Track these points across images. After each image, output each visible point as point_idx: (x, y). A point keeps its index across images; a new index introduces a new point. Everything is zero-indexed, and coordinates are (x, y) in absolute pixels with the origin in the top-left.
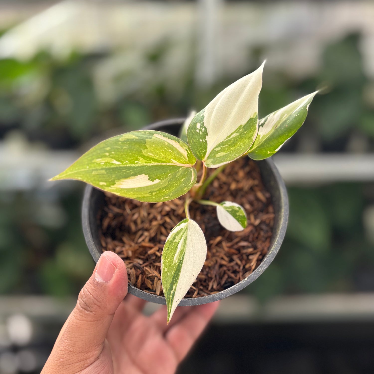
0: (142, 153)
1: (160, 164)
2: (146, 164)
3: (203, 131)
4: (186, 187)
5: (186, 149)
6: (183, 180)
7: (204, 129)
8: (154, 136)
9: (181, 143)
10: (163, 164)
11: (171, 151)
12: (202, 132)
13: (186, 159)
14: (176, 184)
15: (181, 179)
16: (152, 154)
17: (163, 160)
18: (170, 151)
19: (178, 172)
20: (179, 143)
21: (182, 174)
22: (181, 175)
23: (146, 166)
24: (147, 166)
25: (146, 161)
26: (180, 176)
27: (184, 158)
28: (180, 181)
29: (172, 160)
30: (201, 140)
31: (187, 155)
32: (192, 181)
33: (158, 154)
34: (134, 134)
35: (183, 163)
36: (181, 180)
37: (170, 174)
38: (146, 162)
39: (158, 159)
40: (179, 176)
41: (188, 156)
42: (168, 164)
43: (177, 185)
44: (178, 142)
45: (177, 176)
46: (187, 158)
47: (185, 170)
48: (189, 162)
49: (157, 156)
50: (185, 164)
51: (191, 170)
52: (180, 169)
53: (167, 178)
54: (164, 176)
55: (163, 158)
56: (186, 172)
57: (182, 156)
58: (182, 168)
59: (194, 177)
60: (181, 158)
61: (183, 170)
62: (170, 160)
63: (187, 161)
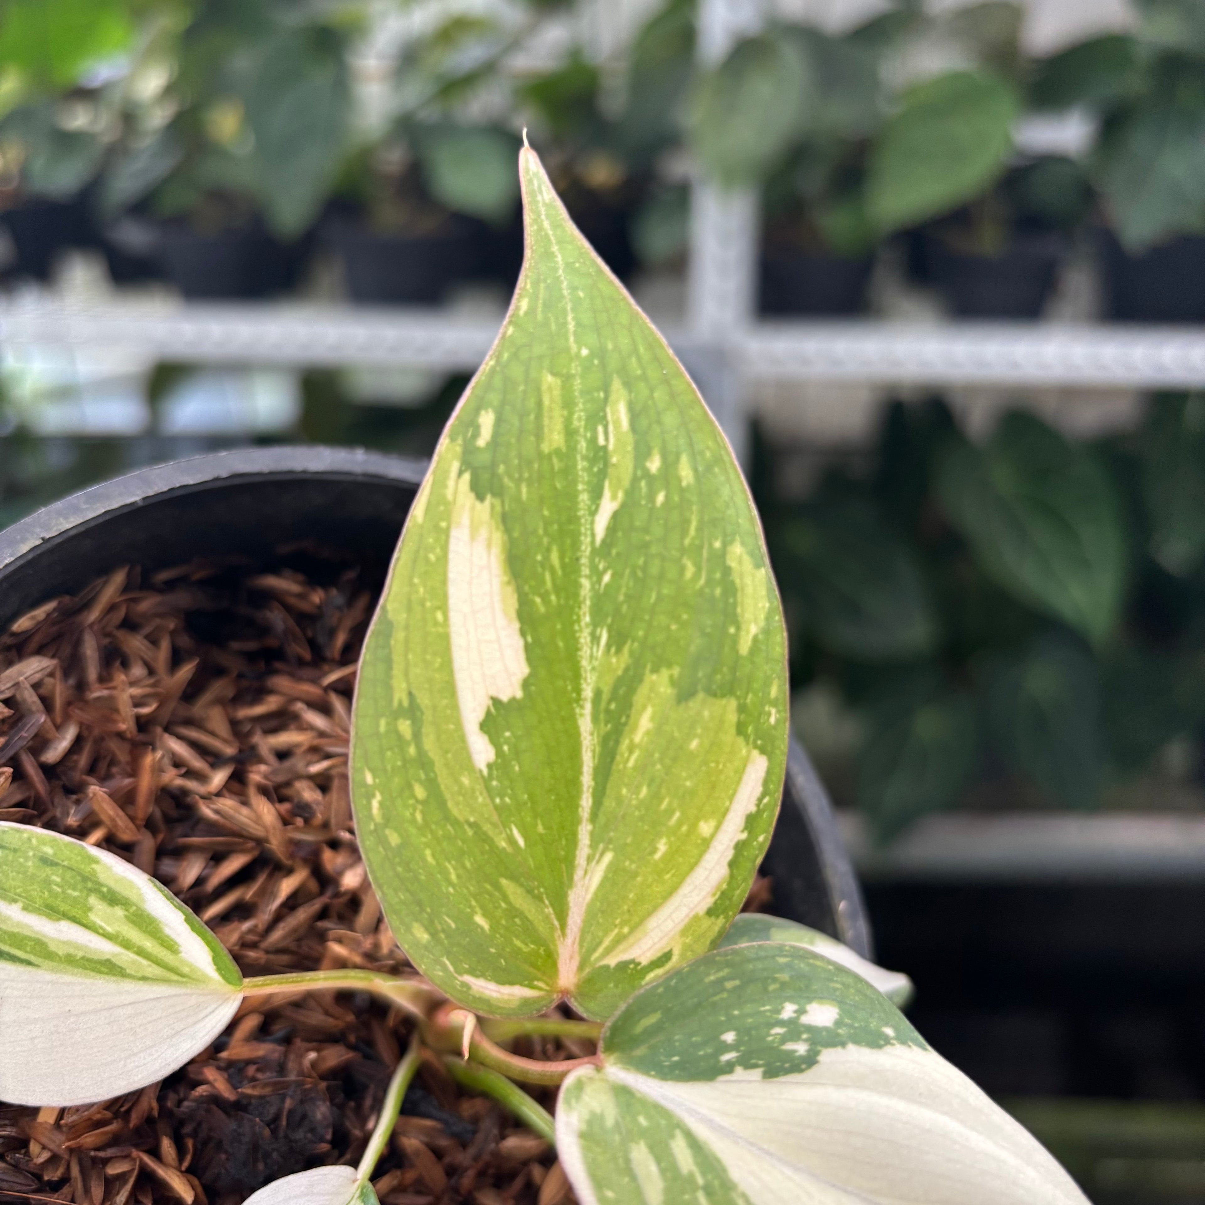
0: (655, 670)
1: (587, 780)
2: (588, 693)
4: (434, 934)
5: (667, 956)
6: (479, 919)
8: (755, 753)
9: (707, 922)
10: (586, 802)
11: (658, 855)
13: (608, 951)
14: (459, 876)
15: (482, 907)
16: (648, 733)
17: (609, 803)
18: (662, 847)
19: (530, 892)
20: (710, 912)
21: (518, 921)
22: (513, 912)
23: (578, 690)
24: (578, 700)
25: (605, 697)
26: (503, 905)
27: (619, 940)
28: (473, 903)
29: (609, 857)
31: (632, 961)
32: (467, 978)
33: (642, 768)
35: (583, 932)
36: (478, 909)
37: (521, 842)
38: (598, 694)
39: (618, 767)
40: (505, 898)
41: (623, 966)
42: (584, 831)
43: (450, 883)
44: (715, 903)
45: (504, 882)
46: (612, 961)
47: (540, 941)
48: (587, 970)
49: (631, 764)
50: (581, 945)
51: (536, 983)
52: (550, 910)
53: (495, 818)
54: (507, 800)
55: (619, 800)
56: (526, 944)
57: (626, 930)
58: (556, 923)
59: (495, 995)
60: (617, 922)
61: (541, 928)
62: (610, 841)
63: (596, 955)
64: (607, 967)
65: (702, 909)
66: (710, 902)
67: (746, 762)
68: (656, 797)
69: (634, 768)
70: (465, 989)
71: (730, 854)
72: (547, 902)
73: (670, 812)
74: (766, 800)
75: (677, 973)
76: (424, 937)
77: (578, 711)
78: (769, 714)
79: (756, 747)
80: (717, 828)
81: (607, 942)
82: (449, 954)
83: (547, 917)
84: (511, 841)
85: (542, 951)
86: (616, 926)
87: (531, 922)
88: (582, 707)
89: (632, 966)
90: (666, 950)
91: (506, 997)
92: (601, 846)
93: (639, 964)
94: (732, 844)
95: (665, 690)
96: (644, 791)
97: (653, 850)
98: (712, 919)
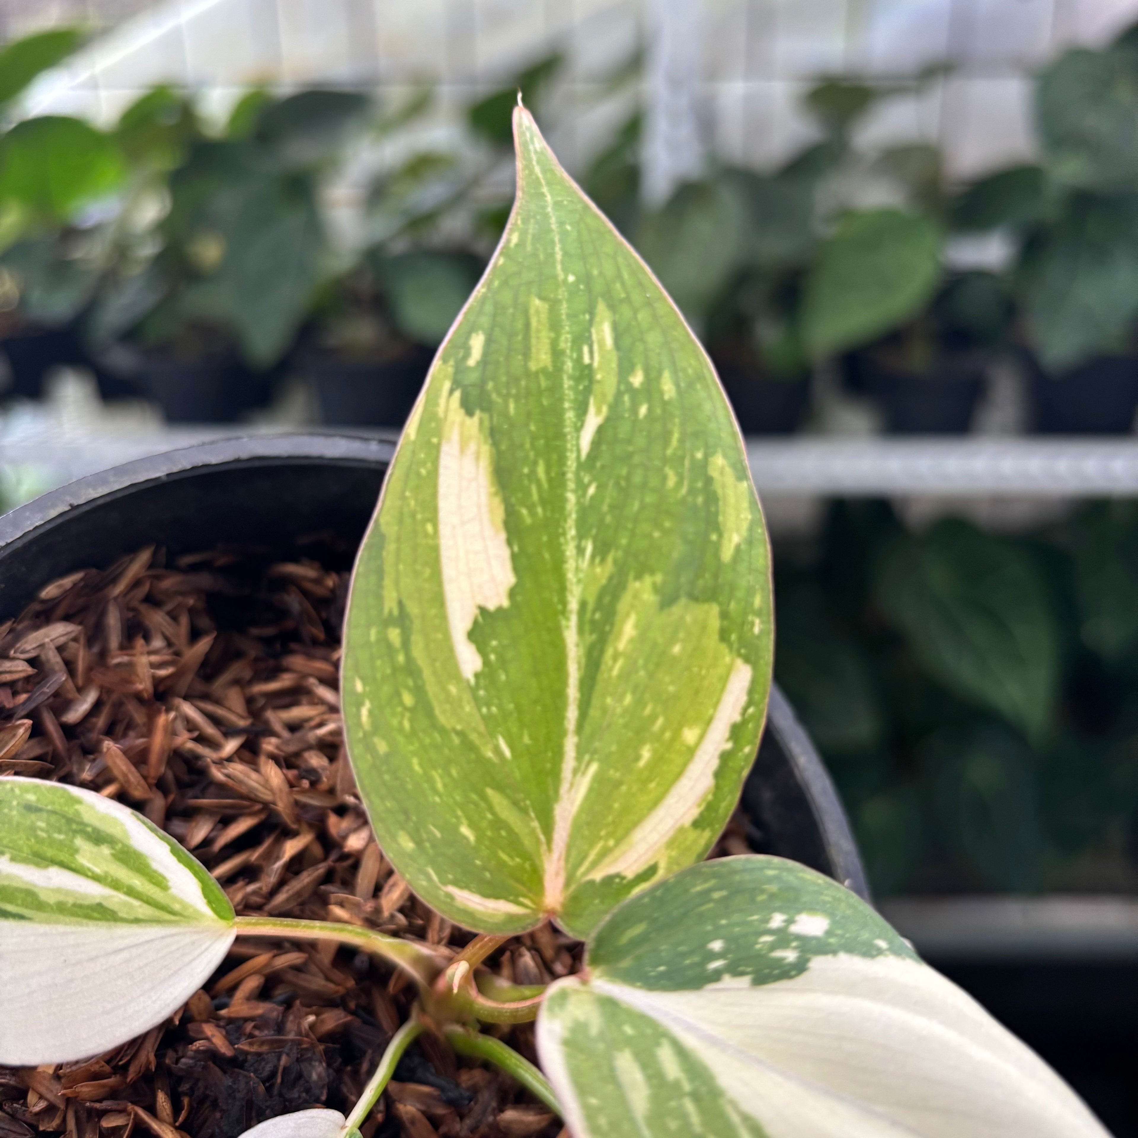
0: (639, 577)
1: (573, 692)
2: (573, 605)
4: (419, 843)
5: (652, 870)
6: (465, 830)
8: (739, 662)
9: (693, 835)
10: (572, 714)
11: (642, 763)
12: (773, 947)
13: (594, 865)
14: (445, 786)
15: (468, 818)
16: (631, 640)
17: (594, 713)
18: (646, 753)
19: (515, 803)
20: (696, 824)
21: (503, 833)
22: (498, 823)
23: (564, 602)
24: (564, 612)
25: (590, 607)
26: (489, 816)
27: (605, 853)
28: (460, 813)
29: (594, 767)
30: (717, 945)
31: (618, 875)
32: (452, 889)
33: (625, 675)
34: (750, 542)
35: (569, 848)
36: (464, 821)
37: (507, 753)
38: (583, 605)
39: (602, 676)
40: (491, 809)
41: (608, 880)
42: (570, 743)
43: (436, 792)
44: (701, 814)
45: (489, 792)
46: (597, 876)
47: (526, 856)
48: (573, 887)
49: (615, 672)
50: (567, 860)
51: (522, 899)
52: (535, 824)
53: (482, 728)
54: (494, 709)
55: (604, 710)
56: (512, 857)
57: (611, 843)
58: (542, 838)
59: (479, 908)
60: (603, 833)
61: (527, 842)
62: (595, 752)
63: (582, 869)
64: (592, 882)
65: (687, 821)
66: (695, 812)
67: (730, 669)
68: (639, 703)
69: (620, 676)
70: (449, 900)
71: (715, 763)
72: (532, 815)
73: (653, 718)
74: (751, 710)
75: (663, 884)
76: (409, 845)
77: (564, 623)
78: (753, 624)
79: (739, 655)
80: (702, 737)
81: (592, 856)
82: (433, 864)
83: (533, 831)
84: (497, 750)
85: (527, 865)
86: (600, 838)
87: (516, 834)
88: (568, 619)
89: (617, 880)
90: (652, 863)
91: (490, 911)
92: (587, 757)
93: (623, 878)
94: (717, 753)
95: (649, 597)
96: (628, 699)
97: (638, 758)
98: (698, 832)
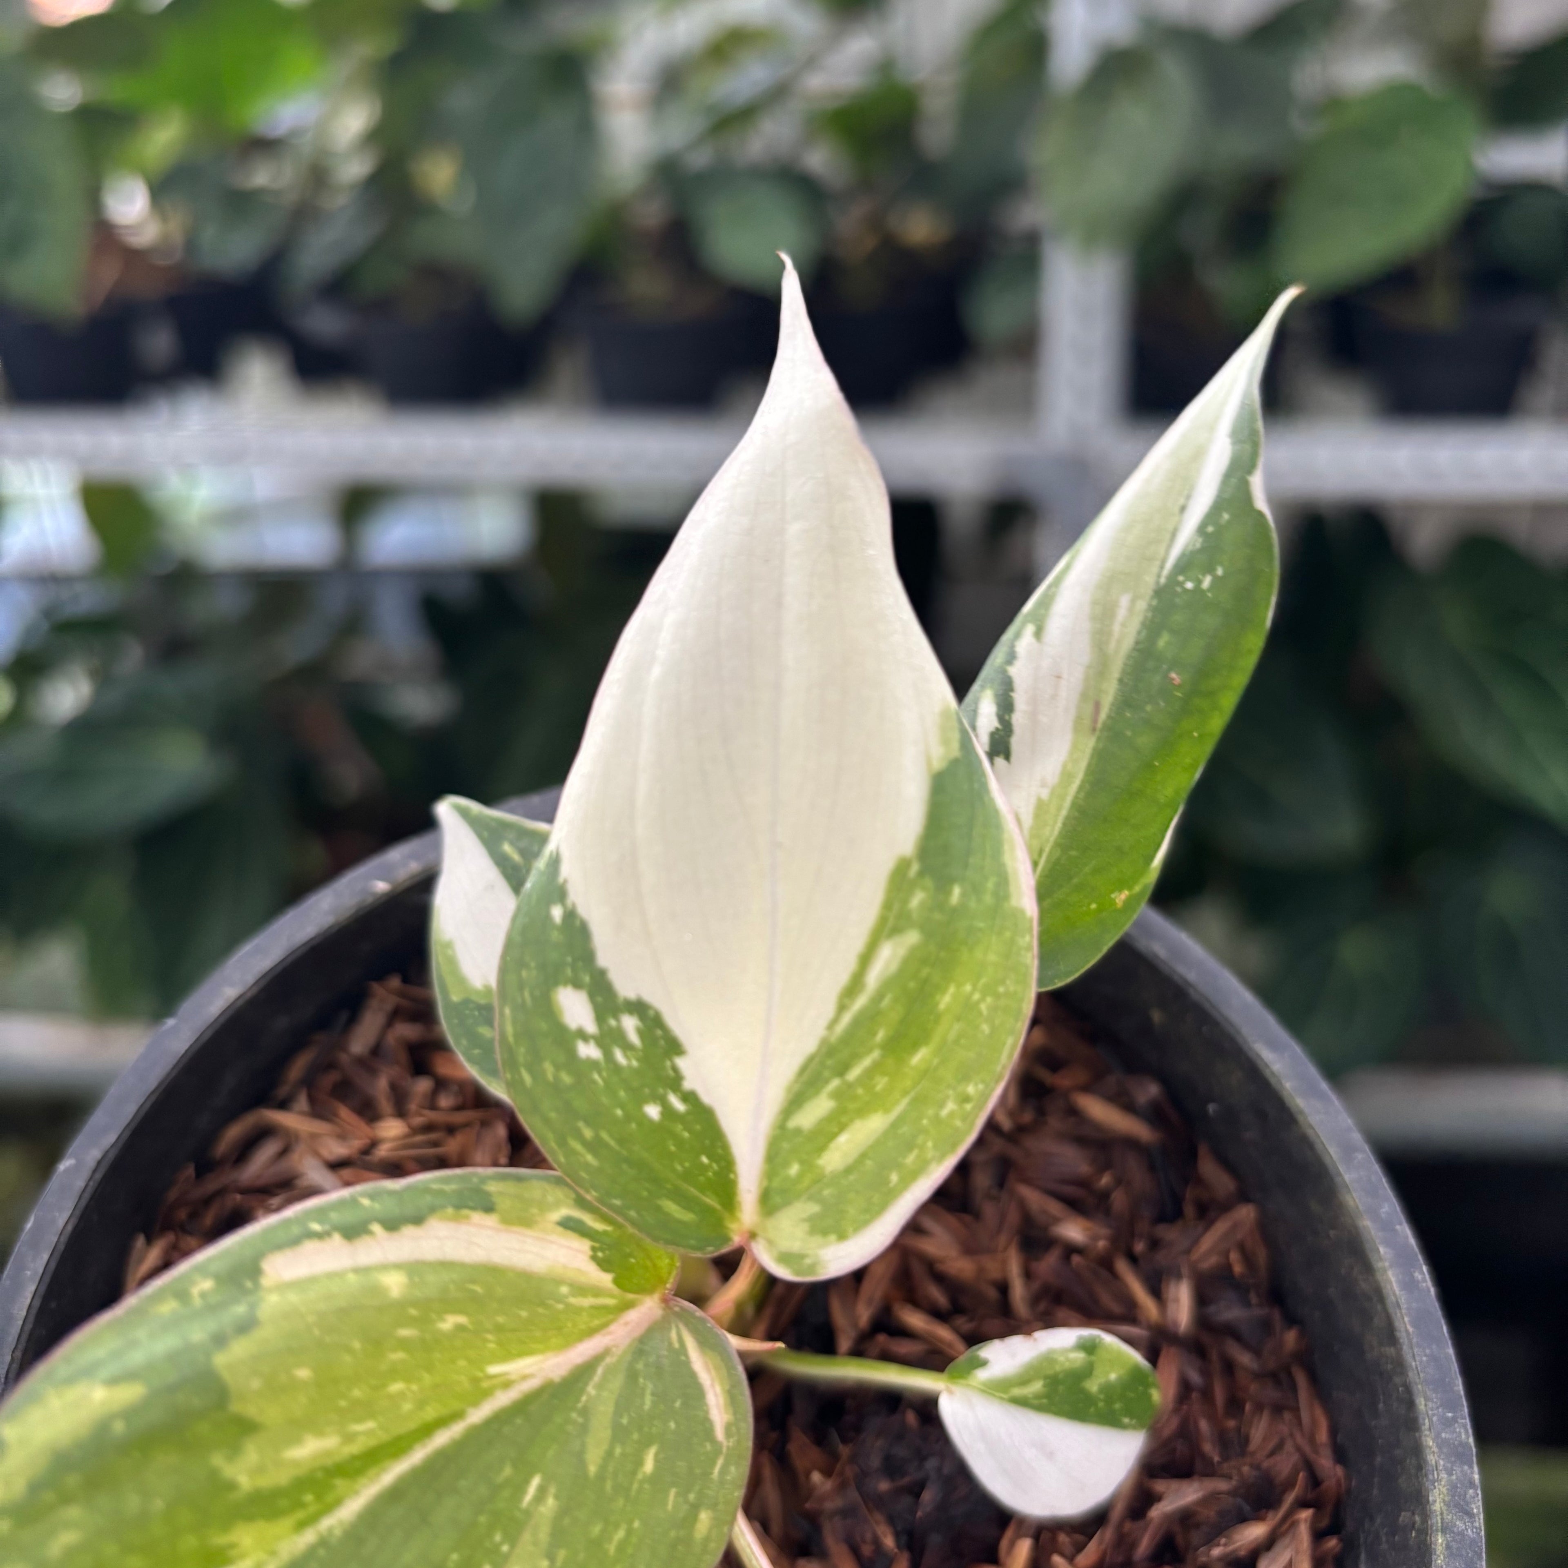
0: (232, 1486)
1: (418, 1456)
2: (309, 1537)
3: (634, 1038)
4: (695, 1508)
5: (569, 1225)
6: (649, 1466)
7: (630, 1024)
8: (266, 1281)
9: (503, 1204)
10: (442, 1439)
11: (462, 1319)
12: (627, 1047)
13: (597, 1292)
14: (617, 1526)
15: (634, 1473)
16: (320, 1433)
17: (430, 1413)
18: (448, 1323)
19: (584, 1429)
20: (488, 1208)
21: (625, 1421)
22: (619, 1433)
23: (311, 1551)
24: (323, 1542)
25: (300, 1515)
26: (618, 1451)
27: (581, 1290)
28: (635, 1486)
29: (494, 1369)
30: (653, 1111)
31: (594, 1258)
32: (720, 1434)
33: (365, 1410)
35: (591, 1332)
36: (640, 1476)
37: (536, 1481)
38: (301, 1526)
39: (384, 1437)
40: (609, 1454)
41: (604, 1264)
42: (477, 1415)
43: (630, 1532)
44: (473, 1208)
45: (592, 1469)
46: (606, 1279)
47: (632, 1376)
48: (630, 1297)
49: (370, 1425)
50: (605, 1325)
51: (676, 1345)
52: (591, 1390)
53: (527, 1536)
54: (498, 1538)
55: (421, 1404)
56: (643, 1390)
57: (564, 1290)
58: (600, 1371)
59: (718, 1389)
60: (560, 1306)
61: (616, 1384)
62: (475, 1381)
63: (610, 1302)
64: (616, 1281)
65: (491, 1220)
66: (477, 1217)
67: (283, 1287)
68: (394, 1373)
69: (372, 1415)
70: (734, 1429)
71: (409, 1231)
72: (583, 1400)
73: (404, 1344)
74: (316, 1227)
75: (581, 1203)
76: (704, 1516)
77: (338, 1532)
78: (203, 1295)
79: (257, 1286)
80: (385, 1267)
81: (587, 1302)
82: (707, 1474)
83: (600, 1387)
84: (541, 1496)
85: (640, 1366)
86: (568, 1305)
87: (617, 1405)
88: (330, 1530)
89: (600, 1254)
90: (560, 1229)
91: (713, 1372)
92: (485, 1384)
93: (593, 1249)
94: (396, 1235)
95: (251, 1454)
96: (396, 1387)
97: (460, 1328)
98: (497, 1200)
